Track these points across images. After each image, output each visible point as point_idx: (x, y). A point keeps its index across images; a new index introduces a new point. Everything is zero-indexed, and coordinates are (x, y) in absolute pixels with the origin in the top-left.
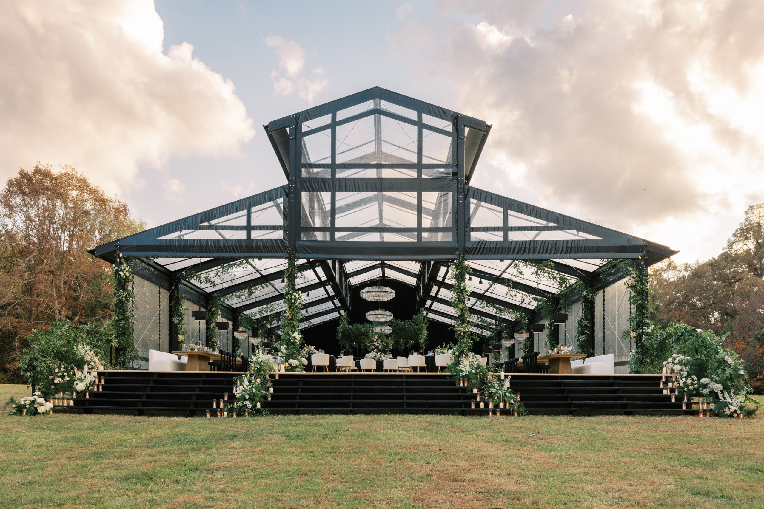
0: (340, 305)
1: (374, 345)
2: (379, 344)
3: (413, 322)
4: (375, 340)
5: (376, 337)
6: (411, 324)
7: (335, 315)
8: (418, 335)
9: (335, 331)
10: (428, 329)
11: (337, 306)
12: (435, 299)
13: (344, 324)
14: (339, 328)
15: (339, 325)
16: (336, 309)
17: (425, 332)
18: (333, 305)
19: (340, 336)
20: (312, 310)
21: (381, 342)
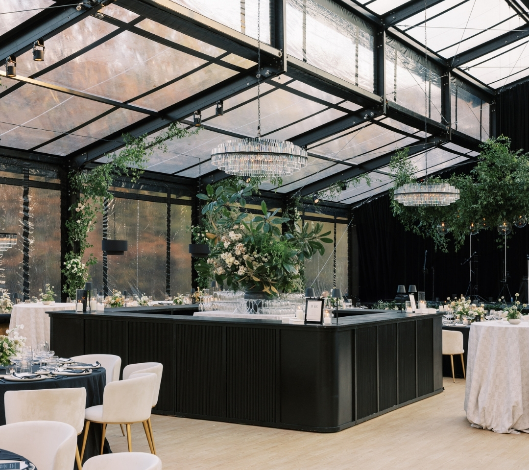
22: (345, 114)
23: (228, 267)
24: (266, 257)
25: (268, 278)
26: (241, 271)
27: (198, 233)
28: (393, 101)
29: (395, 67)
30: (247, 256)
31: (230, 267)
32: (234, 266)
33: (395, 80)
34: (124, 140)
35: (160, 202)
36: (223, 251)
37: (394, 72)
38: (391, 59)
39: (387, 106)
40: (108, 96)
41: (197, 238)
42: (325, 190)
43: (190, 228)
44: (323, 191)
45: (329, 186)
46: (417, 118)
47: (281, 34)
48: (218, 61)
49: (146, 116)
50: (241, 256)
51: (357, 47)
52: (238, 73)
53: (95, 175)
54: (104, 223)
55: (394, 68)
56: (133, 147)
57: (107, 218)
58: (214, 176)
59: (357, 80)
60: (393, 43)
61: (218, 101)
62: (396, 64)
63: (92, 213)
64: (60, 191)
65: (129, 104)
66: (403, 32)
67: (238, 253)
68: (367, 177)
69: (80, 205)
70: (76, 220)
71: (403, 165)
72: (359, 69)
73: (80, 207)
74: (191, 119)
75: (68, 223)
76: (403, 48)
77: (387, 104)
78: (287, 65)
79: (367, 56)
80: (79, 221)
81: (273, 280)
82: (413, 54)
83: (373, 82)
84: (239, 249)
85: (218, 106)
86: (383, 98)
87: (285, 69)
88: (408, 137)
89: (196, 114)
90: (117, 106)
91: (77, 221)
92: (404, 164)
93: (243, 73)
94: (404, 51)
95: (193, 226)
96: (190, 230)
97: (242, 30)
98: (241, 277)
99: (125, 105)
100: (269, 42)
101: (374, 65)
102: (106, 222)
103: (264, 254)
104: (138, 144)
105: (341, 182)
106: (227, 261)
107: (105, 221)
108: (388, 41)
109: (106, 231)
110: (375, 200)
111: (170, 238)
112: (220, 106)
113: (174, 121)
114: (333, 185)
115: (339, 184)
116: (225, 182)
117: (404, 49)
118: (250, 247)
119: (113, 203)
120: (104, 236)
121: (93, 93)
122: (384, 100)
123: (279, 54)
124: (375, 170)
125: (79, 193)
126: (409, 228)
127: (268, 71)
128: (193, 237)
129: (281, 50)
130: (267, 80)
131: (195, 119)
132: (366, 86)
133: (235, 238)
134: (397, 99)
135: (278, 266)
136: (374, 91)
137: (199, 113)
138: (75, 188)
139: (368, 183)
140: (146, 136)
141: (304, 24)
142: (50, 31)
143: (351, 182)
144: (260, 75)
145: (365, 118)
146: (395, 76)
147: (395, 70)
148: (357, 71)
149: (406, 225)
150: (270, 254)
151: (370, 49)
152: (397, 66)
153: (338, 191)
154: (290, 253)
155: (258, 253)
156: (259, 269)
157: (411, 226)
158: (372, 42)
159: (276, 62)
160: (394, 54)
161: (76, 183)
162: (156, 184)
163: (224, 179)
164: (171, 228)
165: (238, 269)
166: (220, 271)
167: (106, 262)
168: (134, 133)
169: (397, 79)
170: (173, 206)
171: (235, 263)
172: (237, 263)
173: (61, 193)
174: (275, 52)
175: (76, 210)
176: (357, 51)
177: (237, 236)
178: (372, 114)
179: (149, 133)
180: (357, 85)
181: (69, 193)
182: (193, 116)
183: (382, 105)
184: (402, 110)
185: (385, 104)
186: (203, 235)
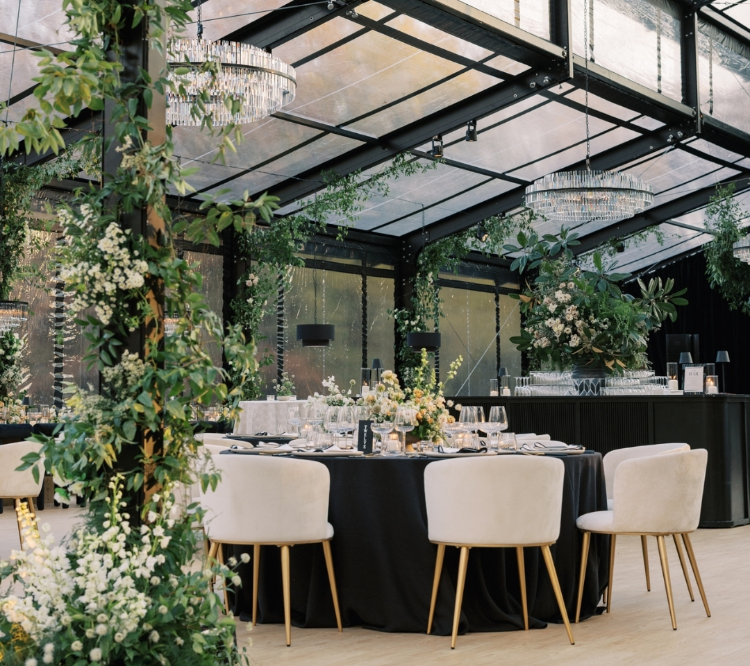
22: (638, 135)
23: (556, 338)
24: (605, 323)
25: (609, 351)
26: (575, 341)
27: (406, 320)
28: (709, 114)
29: (711, 63)
30: (580, 322)
31: (558, 336)
32: (564, 335)
33: (711, 83)
34: (325, 180)
35: (352, 273)
36: (547, 318)
37: (709, 71)
38: (705, 51)
39: (701, 122)
40: (319, 118)
41: (404, 328)
42: (589, 252)
43: (393, 312)
44: (587, 254)
45: (597, 247)
46: (743, 138)
47: (564, 26)
48: (480, 66)
49: (360, 143)
50: (573, 321)
51: (659, 38)
52: (502, 80)
53: (277, 232)
54: (279, 304)
55: (708, 66)
56: (338, 189)
57: (282, 297)
58: (429, 233)
59: (660, 85)
60: (706, 28)
61: (469, 121)
62: (711, 60)
63: (271, 288)
64: (222, 257)
65: (343, 128)
66: (721, 12)
67: (570, 318)
68: (658, 231)
69: (251, 276)
70: (246, 299)
71: (726, 210)
72: (662, 69)
73: (252, 280)
74: (426, 147)
75: (233, 304)
76: (720, 34)
77: (702, 118)
78: (574, 69)
79: (672, 50)
80: (250, 301)
81: (615, 353)
82: (734, 44)
83: (680, 87)
84: (571, 313)
85: (469, 128)
86: (696, 110)
87: (572, 75)
88: (726, 168)
89: (436, 140)
90: (327, 130)
91: (248, 300)
92: (728, 207)
93: (509, 81)
94: (721, 40)
95: (396, 310)
96: (393, 316)
97: (516, 23)
98: (575, 349)
99: (337, 130)
100: (548, 38)
101: (682, 62)
102: (281, 303)
103: (602, 319)
104: (345, 185)
105: (615, 239)
106: (555, 329)
107: (280, 301)
108: (700, 25)
109: (281, 315)
110: (661, 269)
111: (366, 327)
112: (472, 128)
113: (402, 152)
114: (602, 244)
115: (614, 242)
116: (447, 242)
117: (721, 36)
118: (583, 311)
119: (291, 274)
120: (279, 324)
121: (301, 113)
122: (697, 114)
123: (563, 54)
124: (668, 221)
125: (250, 259)
126: (736, 305)
127: (547, 77)
128: (397, 325)
129: (565, 47)
130: (543, 91)
131: (434, 147)
132: (670, 93)
133: (563, 299)
134: (714, 112)
135: (623, 334)
136: (683, 101)
137: (440, 139)
138: (244, 251)
139: (660, 240)
140: (359, 172)
141: (591, 9)
142: (284, 36)
143: (632, 240)
144: (534, 84)
145: (669, 140)
146: (711, 77)
147: (711, 68)
148: (659, 72)
149: (731, 300)
150: (611, 319)
151: (676, 40)
152: (713, 61)
153: (611, 255)
154: (637, 317)
155: (595, 317)
156: (598, 338)
157: (739, 302)
158: (678, 29)
159: (558, 65)
160: (708, 44)
161: (246, 243)
162: (347, 245)
163: (445, 237)
164: (367, 312)
165: (570, 339)
166: (543, 342)
167: (282, 362)
168: (339, 170)
169: (713, 80)
170: (370, 279)
171: (565, 331)
172: (568, 330)
173: (224, 259)
174: (557, 51)
175: (247, 284)
176: (659, 43)
177: (565, 297)
178: (680, 134)
179: (363, 169)
180: (660, 91)
181: (235, 259)
182: (431, 143)
183: (695, 121)
184: (722, 127)
185: (699, 118)
186: (413, 323)
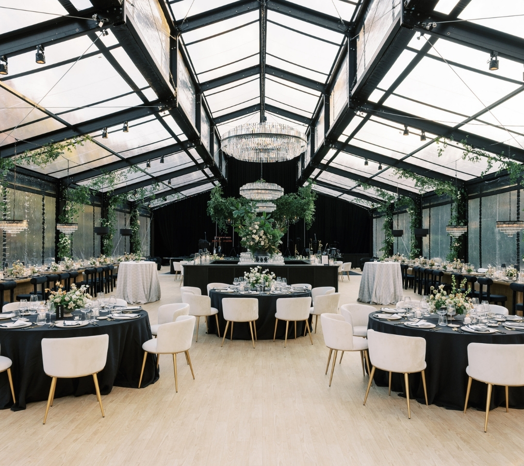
0: (213, 175)
1: (253, 239)
2: (260, 237)
3: (299, 195)
4: (254, 231)
5: (257, 227)
6: (296, 198)
7: (209, 186)
8: (304, 210)
9: (206, 206)
10: (315, 202)
11: (210, 176)
12: (327, 168)
13: (217, 198)
14: (211, 202)
15: (210, 199)
16: (209, 180)
17: (312, 206)
18: (204, 175)
19: (212, 212)
20: (177, 182)
21: (265, 234)
26: (262, 243)
106: (256, 239)
166: (252, 243)
186: (108, 224)
